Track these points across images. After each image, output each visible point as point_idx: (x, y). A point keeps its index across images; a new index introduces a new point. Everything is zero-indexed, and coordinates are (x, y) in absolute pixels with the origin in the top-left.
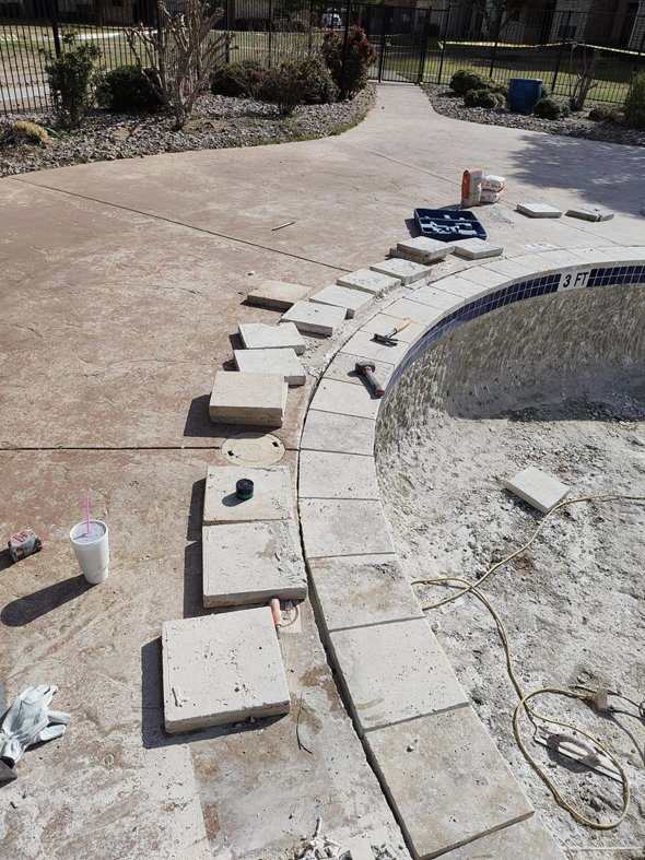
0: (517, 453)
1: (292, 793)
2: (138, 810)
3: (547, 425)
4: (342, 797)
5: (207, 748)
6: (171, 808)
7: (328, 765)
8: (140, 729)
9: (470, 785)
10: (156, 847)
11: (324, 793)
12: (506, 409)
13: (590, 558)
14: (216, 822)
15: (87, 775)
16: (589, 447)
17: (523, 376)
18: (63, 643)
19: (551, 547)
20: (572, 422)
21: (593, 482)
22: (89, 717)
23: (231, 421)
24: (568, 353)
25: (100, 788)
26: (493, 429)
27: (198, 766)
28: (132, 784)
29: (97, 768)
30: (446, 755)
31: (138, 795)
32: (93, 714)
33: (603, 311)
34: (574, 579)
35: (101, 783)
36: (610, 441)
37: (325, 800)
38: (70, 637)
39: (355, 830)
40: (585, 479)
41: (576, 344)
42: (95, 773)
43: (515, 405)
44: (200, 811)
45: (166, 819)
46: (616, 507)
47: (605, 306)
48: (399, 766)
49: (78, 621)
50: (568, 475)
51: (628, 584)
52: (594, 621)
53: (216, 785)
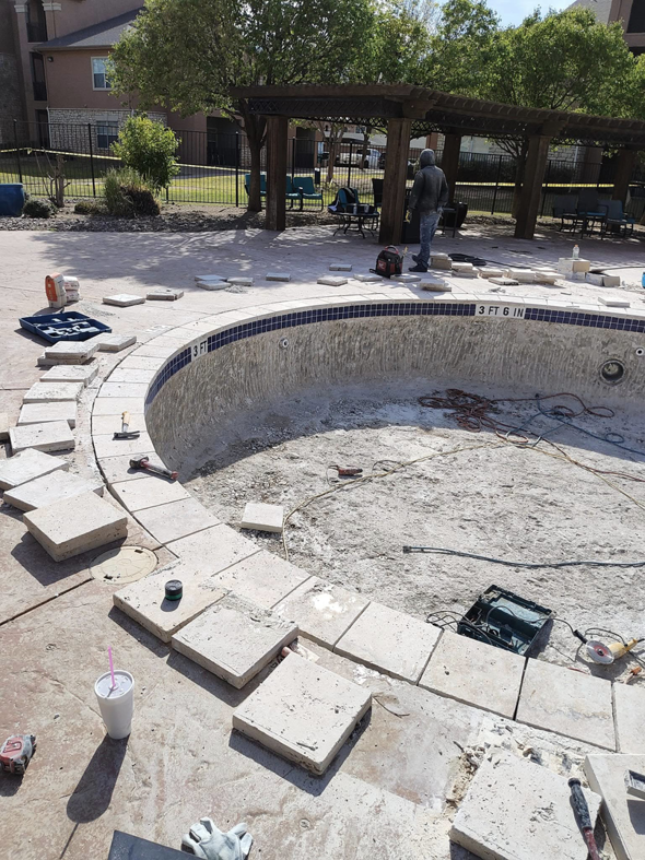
0: (227, 499)
1: (426, 742)
2: (362, 829)
3: (230, 469)
4: (450, 722)
5: (352, 762)
6: (378, 811)
7: (424, 713)
8: (298, 790)
9: (490, 667)
10: (398, 835)
11: (439, 728)
12: (193, 469)
13: (329, 547)
14: (410, 792)
15: (304, 845)
16: (268, 473)
17: (189, 438)
18: (162, 791)
19: (302, 554)
20: (244, 460)
21: (289, 496)
22: (254, 815)
23: (77, 552)
24: (210, 409)
25: (323, 842)
26: (197, 488)
27: (361, 776)
28: (339, 822)
29: (305, 835)
30: (465, 663)
31: (351, 824)
32: (255, 811)
33: (221, 368)
34: (331, 567)
35: (319, 840)
36: (276, 463)
37: (445, 731)
38: (162, 784)
39: (475, 732)
40: (283, 496)
41: (213, 400)
42: (307, 839)
43: (197, 464)
44: (395, 796)
45: (382, 819)
46: (316, 506)
47: (222, 364)
48: (453, 685)
49: (152, 768)
50: (271, 498)
51: (362, 552)
52: (364, 586)
53: (385, 775)
